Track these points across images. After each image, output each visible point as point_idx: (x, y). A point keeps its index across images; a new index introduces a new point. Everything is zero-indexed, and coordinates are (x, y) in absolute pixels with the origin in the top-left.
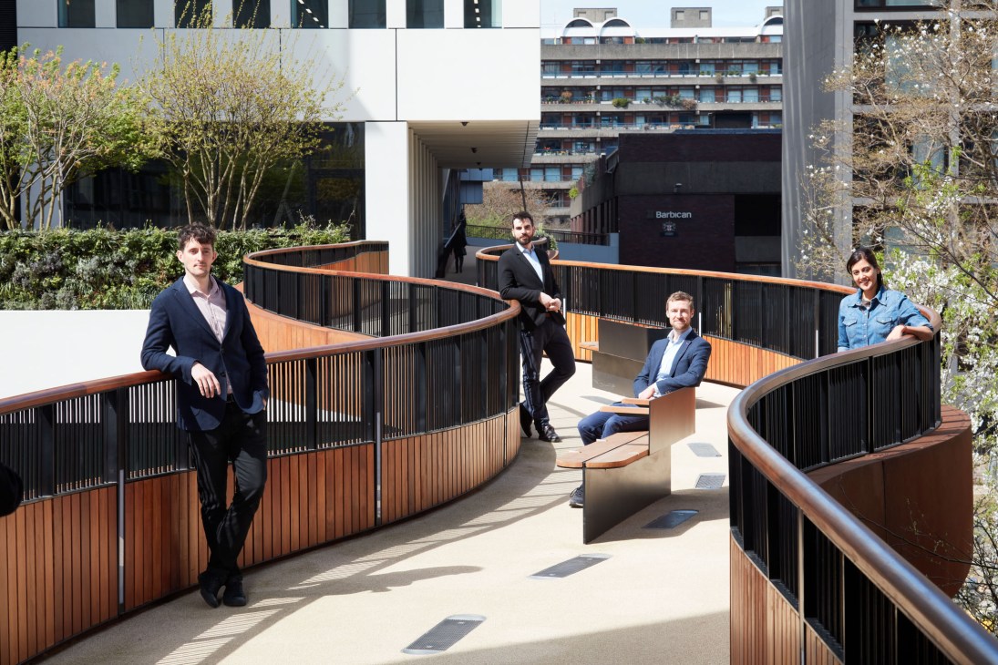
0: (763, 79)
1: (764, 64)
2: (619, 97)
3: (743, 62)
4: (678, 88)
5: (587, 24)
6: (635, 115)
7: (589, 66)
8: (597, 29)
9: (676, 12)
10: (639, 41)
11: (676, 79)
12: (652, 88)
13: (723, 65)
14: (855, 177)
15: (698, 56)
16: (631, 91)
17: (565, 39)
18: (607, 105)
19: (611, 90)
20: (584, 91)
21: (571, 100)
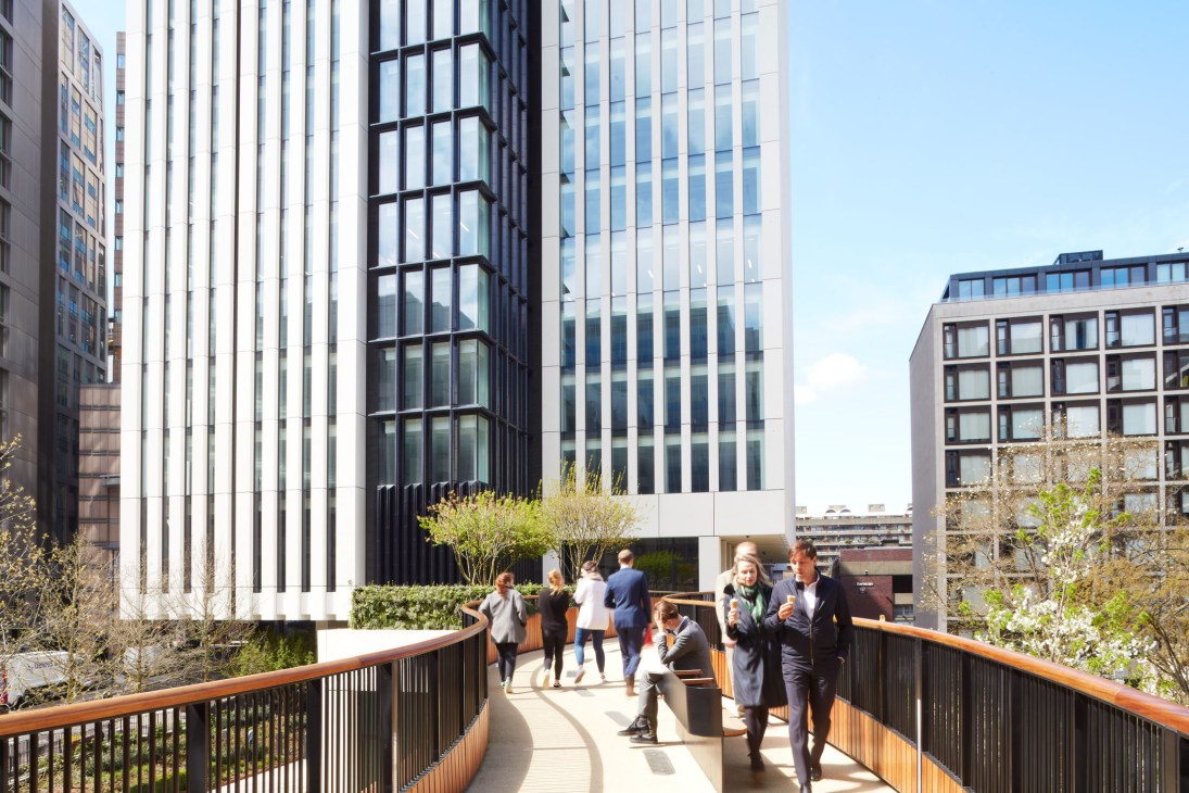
0: (906, 532)
1: (907, 526)
2: (847, 540)
3: (898, 525)
4: (871, 536)
5: (833, 511)
6: (854, 546)
7: (835, 528)
8: (838, 513)
9: (871, 506)
10: (855, 517)
11: (870, 532)
12: (860, 536)
13: (889, 526)
14: (948, 559)
15: (879, 523)
16: (852, 537)
17: (826, 518)
18: (842, 542)
19: (844, 536)
20: (833, 537)
21: (828, 541)
